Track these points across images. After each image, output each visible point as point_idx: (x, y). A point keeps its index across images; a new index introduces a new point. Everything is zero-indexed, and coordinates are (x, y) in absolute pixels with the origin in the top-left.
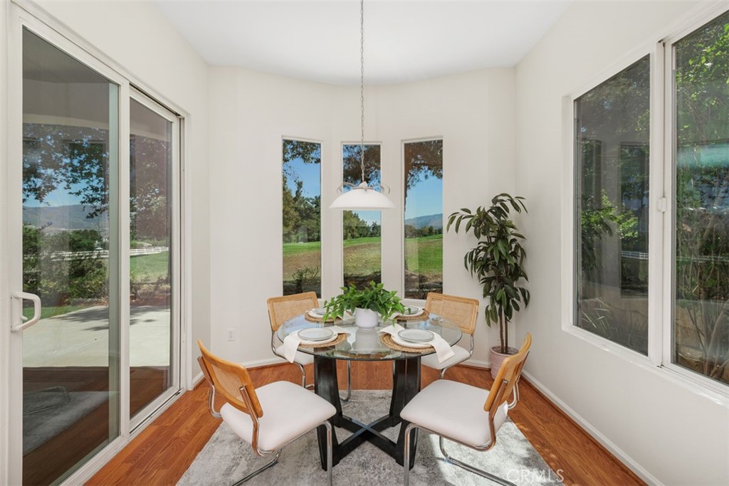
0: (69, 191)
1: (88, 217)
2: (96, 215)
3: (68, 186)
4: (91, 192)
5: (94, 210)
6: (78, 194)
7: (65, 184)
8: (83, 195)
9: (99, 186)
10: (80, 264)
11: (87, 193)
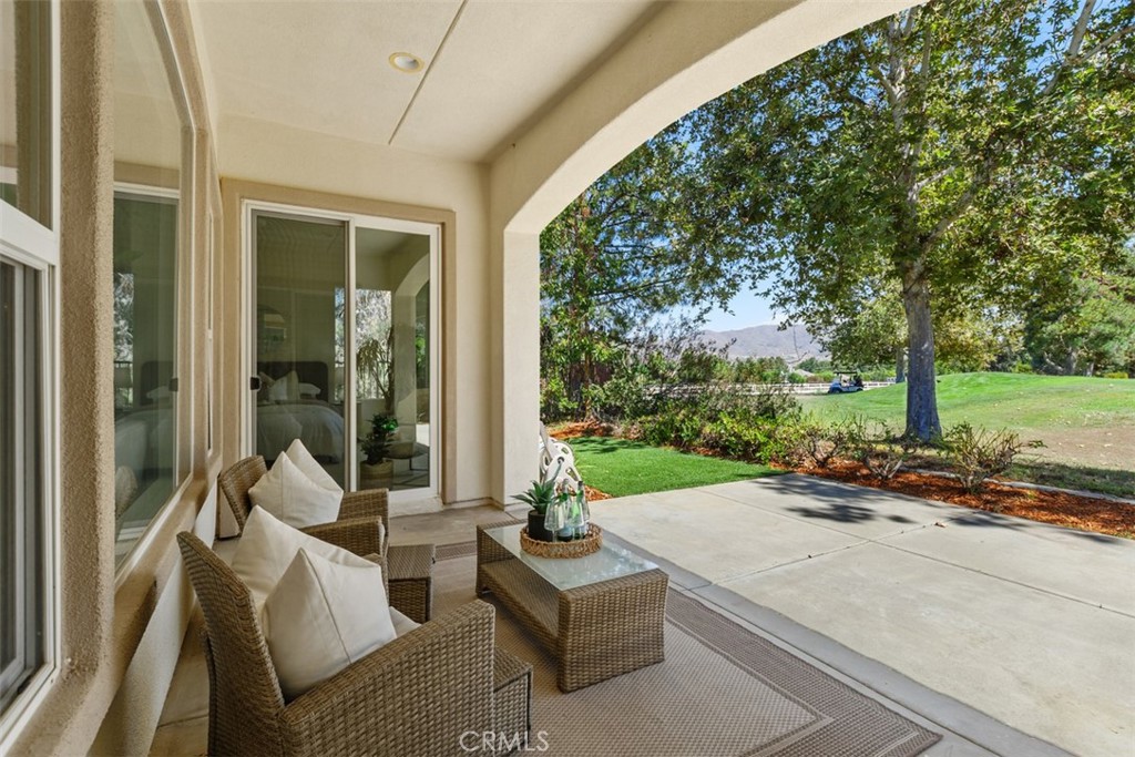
0: (755, 291)
1: (779, 329)
2: (790, 325)
3: (754, 284)
4: (783, 289)
5: (787, 317)
6: (767, 294)
7: (749, 281)
8: (772, 295)
9: (793, 278)
10: (768, 399)
11: (777, 291)
